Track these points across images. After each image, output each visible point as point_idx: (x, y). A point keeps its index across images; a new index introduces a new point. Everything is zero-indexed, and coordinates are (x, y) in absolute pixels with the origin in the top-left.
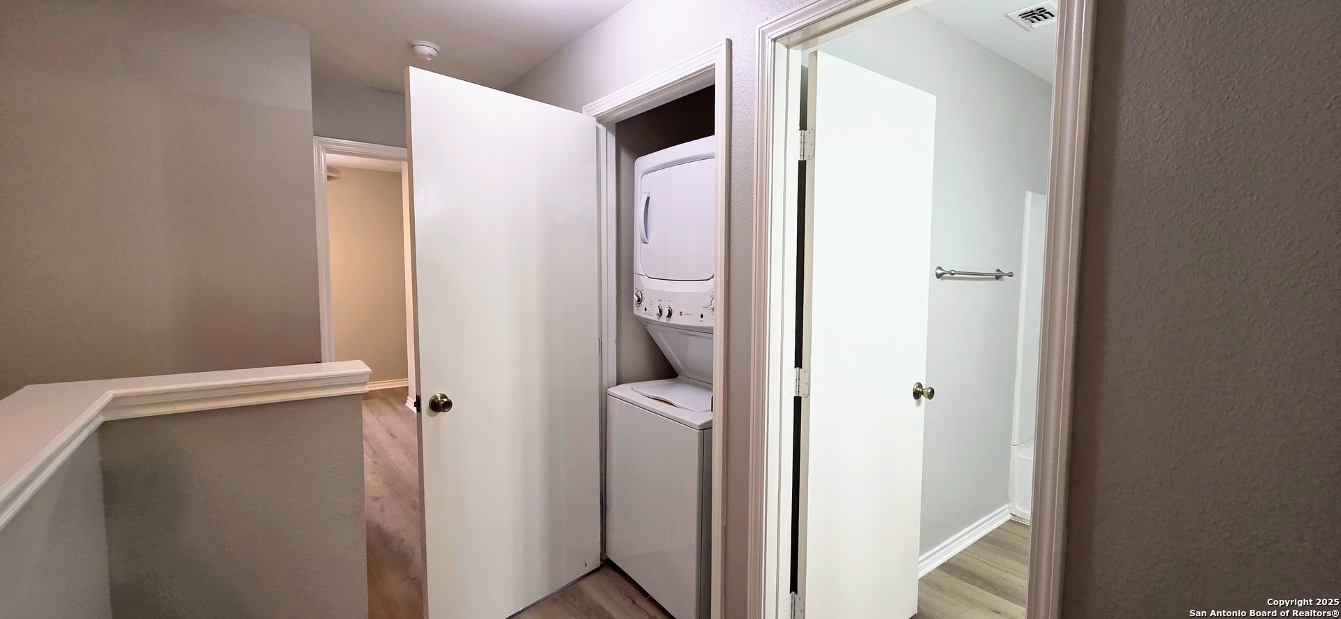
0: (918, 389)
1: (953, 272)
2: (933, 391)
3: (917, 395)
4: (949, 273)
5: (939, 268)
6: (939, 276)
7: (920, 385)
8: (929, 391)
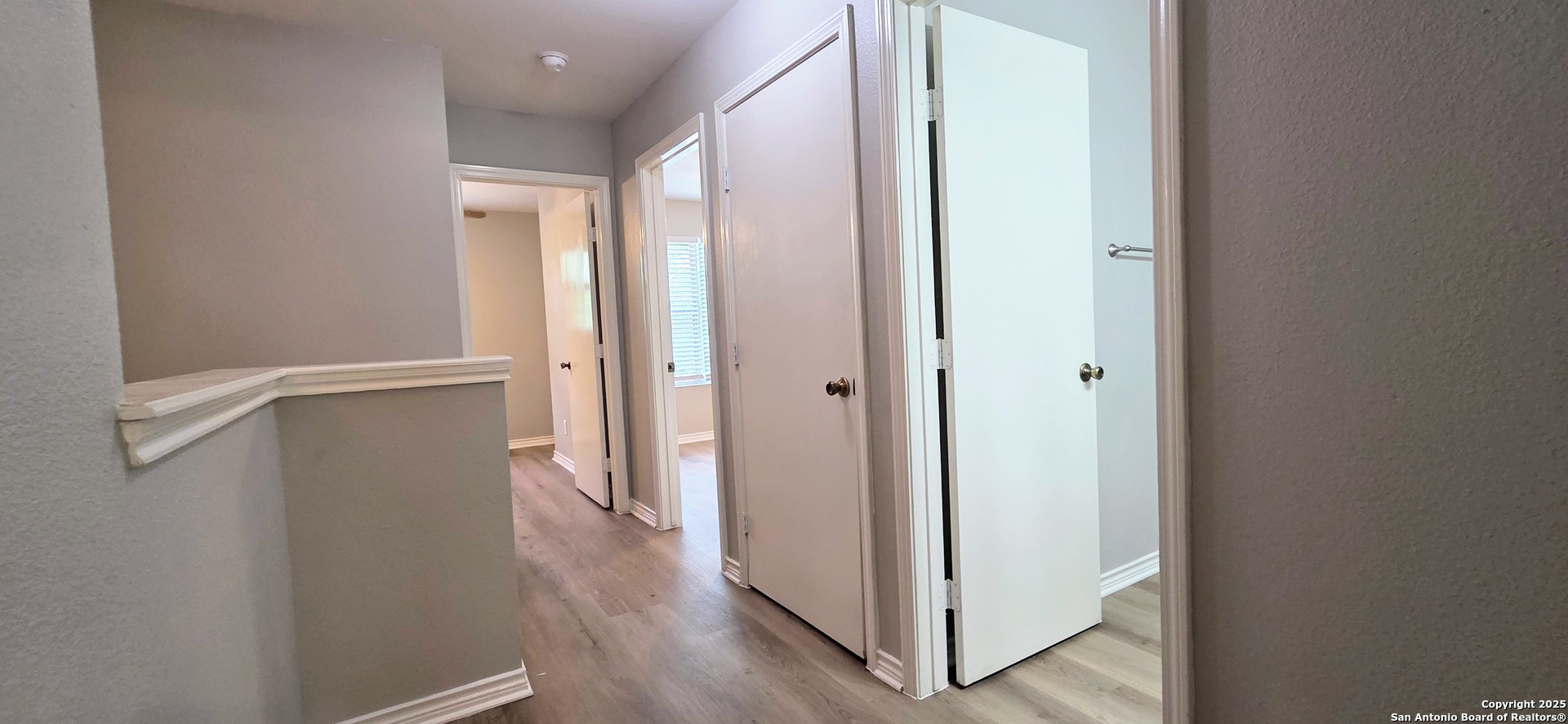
0: (1085, 370)
1: (1128, 248)
2: (1101, 371)
3: (1085, 377)
4: (1124, 249)
5: (1113, 245)
6: (1113, 254)
7: (1087, 366)
8: (1097, 370)
